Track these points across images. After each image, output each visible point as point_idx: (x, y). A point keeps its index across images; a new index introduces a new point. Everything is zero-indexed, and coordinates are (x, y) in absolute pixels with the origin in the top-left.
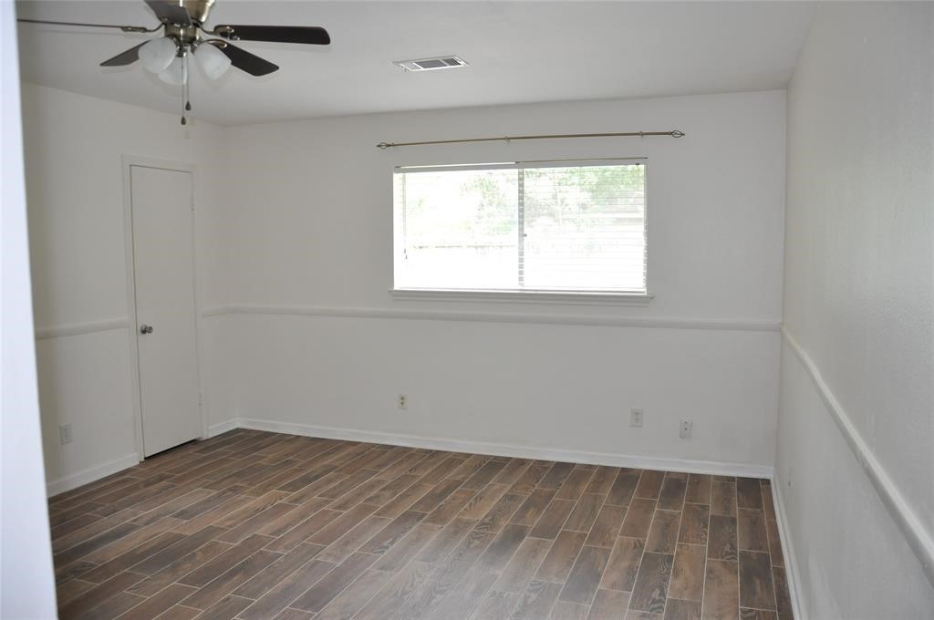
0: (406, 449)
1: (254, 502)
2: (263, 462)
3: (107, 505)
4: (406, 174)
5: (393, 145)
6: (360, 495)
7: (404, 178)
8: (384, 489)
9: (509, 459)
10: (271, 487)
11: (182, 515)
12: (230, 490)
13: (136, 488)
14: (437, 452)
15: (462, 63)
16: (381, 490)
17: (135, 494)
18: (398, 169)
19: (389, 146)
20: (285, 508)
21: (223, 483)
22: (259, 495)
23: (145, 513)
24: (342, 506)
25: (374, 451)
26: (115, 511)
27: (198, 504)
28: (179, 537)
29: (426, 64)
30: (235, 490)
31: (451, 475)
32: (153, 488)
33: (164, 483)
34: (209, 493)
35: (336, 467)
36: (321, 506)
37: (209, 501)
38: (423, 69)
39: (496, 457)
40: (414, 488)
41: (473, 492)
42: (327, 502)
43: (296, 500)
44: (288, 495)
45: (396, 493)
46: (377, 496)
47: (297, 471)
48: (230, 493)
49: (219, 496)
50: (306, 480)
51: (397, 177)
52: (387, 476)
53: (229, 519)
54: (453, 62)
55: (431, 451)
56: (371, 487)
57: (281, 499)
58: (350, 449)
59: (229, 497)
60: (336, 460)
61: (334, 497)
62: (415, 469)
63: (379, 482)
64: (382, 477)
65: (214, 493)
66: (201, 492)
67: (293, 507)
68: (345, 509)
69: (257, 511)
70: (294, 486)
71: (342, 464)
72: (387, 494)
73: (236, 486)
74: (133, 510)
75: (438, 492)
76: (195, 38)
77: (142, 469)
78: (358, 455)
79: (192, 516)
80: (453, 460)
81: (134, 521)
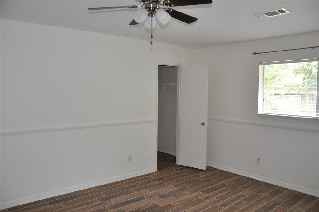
0: (258, 181)
1: (189, 196)
2: (199, 178)
3: (139, 187)
4: (265, 65)
5: (259, 53)
6: (233, 201)
7: (264, 67)
8: (244, 200)
9: (306, 195)
10: (198, 190)
11: (162, 196)
12: (183, 188)
13: (150, 181)
14: (272, 185)
15: (287, 11)
16: (242, 200)
17: (149, 184)
18: (261, 63)
19: (257, 53)
20: (201, 201)
21: (182, 185)
22: (192, 193)
23: (149, 193)
24: (224, 205)
25: (244, 180)
26: (140, 190)
27: (169, 193)
28: (158, 206)
29: (270, 14)
30: (185, 189)
31: (276, 198)
32: (156, 183)
33: (161, 181)
34: (175, 188)
35: (227, 185)
36: (215, 203)
37: (173, 192)
38: (268, 17)
39: (299, 193)
40: (257, 202)
41: (285, 209)
42: (218, 201)
43: (206, 198)
44: (204, 195)
45: (249, 203)
46: (240, 203)
47: (211, 184)
48: (182, 190)
49: (178, 190)
50: (213, 190)
51: (261, 67)
52: (247, 193)
53: (178, 202)
54: (282, 12)
55: (269, 184)
56: (239, 197)
57: (200, 196)
58: (235, 178)
59: (182, 191)
60: (228, 182)
61: (222, 199)
62: (260, 192)
63: (243, 196)
64: (244, 194)
65: (177, 189)
66: (172, 187)
67: (204, 201)
68: (225, 207)
69: (190, 200)
70: (207, 192)
71: (229, 184)
72: (245, 202)
73: (185, 187)
74: (146, 190)
75: (268, 206)
76: (156, 8)
77: (156, 174)
78: (237, 181)
79: (165, 198)
80: (279, 190)
81: (145, 195)
